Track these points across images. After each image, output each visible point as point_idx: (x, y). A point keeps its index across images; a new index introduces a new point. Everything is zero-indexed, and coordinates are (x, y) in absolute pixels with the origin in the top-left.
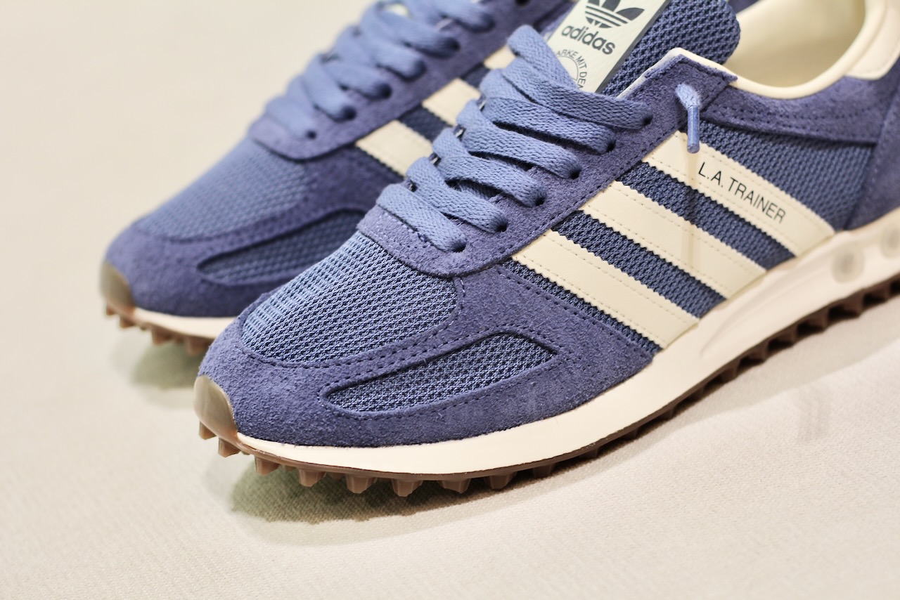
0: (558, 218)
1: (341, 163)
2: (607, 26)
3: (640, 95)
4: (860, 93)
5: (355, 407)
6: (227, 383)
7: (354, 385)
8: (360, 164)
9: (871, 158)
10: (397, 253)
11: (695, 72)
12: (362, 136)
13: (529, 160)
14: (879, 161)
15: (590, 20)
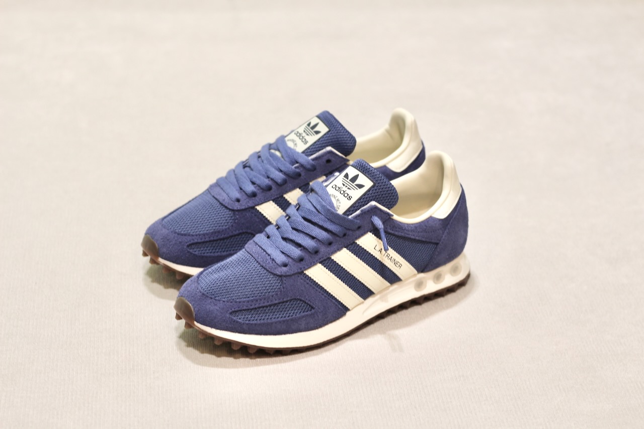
0: (322, 259)
1: (248, 214)
2: (350, 189)
3: (358, 218)
4: (436, 224)
5: (240, 319)
6: (193, 303)
7: (241, 311)
8: (255, 215)
9: (436, 248)
10: (261, 263)
11: (379, 212)
12: (258, 205)
13: (314, 236)
14: (438, 250)
15: (344, 185)
